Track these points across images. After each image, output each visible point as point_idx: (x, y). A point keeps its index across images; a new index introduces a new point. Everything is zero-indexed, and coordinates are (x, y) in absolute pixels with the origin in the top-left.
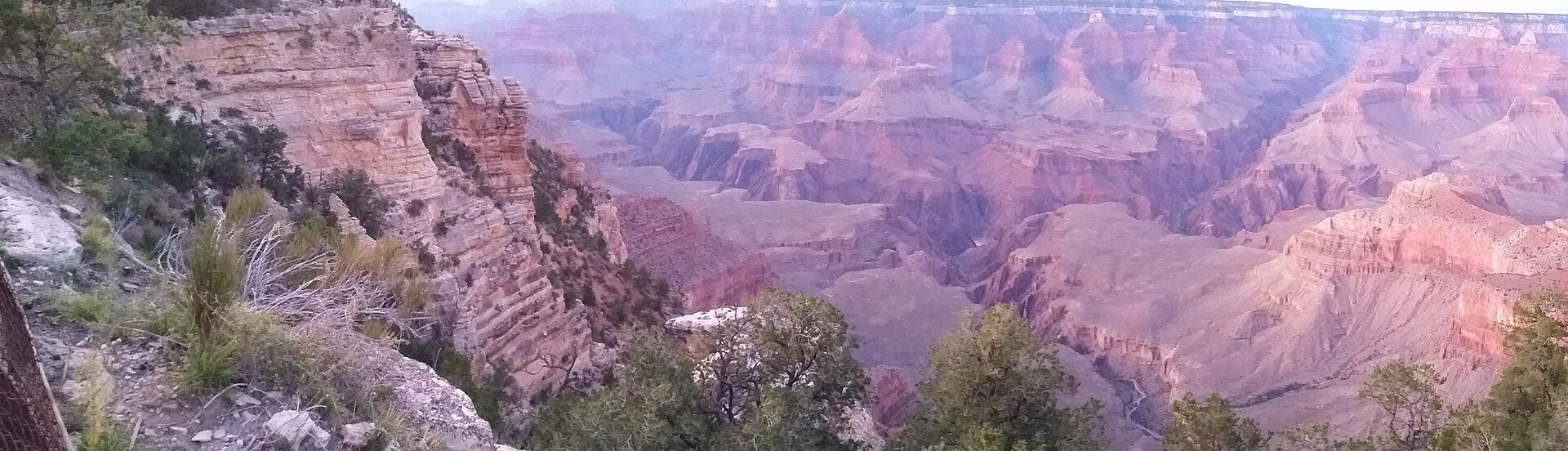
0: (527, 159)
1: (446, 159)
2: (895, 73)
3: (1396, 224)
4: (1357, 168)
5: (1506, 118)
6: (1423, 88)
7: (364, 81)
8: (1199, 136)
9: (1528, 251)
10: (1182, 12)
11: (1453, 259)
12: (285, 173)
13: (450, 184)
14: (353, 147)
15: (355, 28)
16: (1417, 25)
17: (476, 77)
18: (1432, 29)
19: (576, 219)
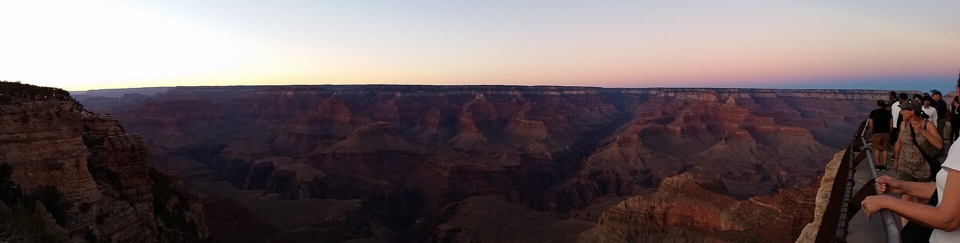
0: (148, 178)
1: (102, 179)
2: (367, 127)
3: (663, 203)
4: (639, 171)
5: (723, 141)
6: (676, 127)
7: (56, 138)
8: (546, 156)
9: (741, 216)
10: (534, 93)
11: (698, 223)
12: (11, 188)
13: (104, 193)
14: (50, 173)
15: (51, 111)
16: (672, 95)
17: (117, 134)
18: (680, 97)
19: (178, 212)
